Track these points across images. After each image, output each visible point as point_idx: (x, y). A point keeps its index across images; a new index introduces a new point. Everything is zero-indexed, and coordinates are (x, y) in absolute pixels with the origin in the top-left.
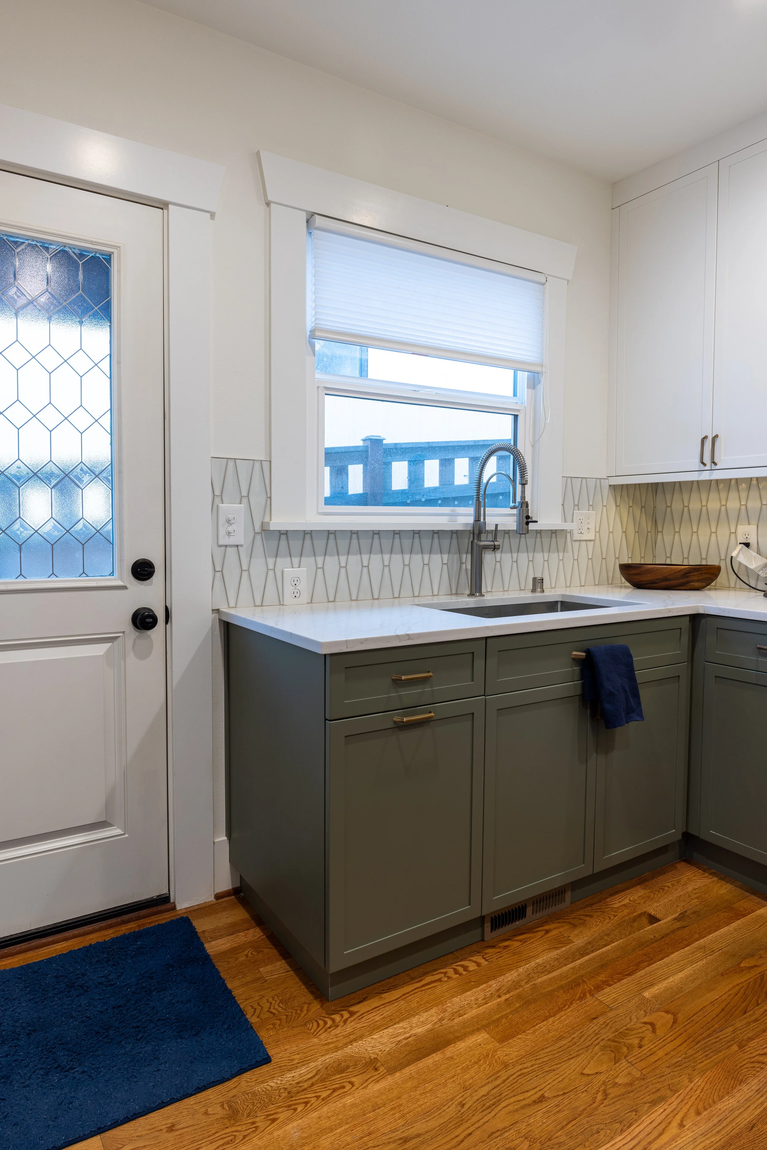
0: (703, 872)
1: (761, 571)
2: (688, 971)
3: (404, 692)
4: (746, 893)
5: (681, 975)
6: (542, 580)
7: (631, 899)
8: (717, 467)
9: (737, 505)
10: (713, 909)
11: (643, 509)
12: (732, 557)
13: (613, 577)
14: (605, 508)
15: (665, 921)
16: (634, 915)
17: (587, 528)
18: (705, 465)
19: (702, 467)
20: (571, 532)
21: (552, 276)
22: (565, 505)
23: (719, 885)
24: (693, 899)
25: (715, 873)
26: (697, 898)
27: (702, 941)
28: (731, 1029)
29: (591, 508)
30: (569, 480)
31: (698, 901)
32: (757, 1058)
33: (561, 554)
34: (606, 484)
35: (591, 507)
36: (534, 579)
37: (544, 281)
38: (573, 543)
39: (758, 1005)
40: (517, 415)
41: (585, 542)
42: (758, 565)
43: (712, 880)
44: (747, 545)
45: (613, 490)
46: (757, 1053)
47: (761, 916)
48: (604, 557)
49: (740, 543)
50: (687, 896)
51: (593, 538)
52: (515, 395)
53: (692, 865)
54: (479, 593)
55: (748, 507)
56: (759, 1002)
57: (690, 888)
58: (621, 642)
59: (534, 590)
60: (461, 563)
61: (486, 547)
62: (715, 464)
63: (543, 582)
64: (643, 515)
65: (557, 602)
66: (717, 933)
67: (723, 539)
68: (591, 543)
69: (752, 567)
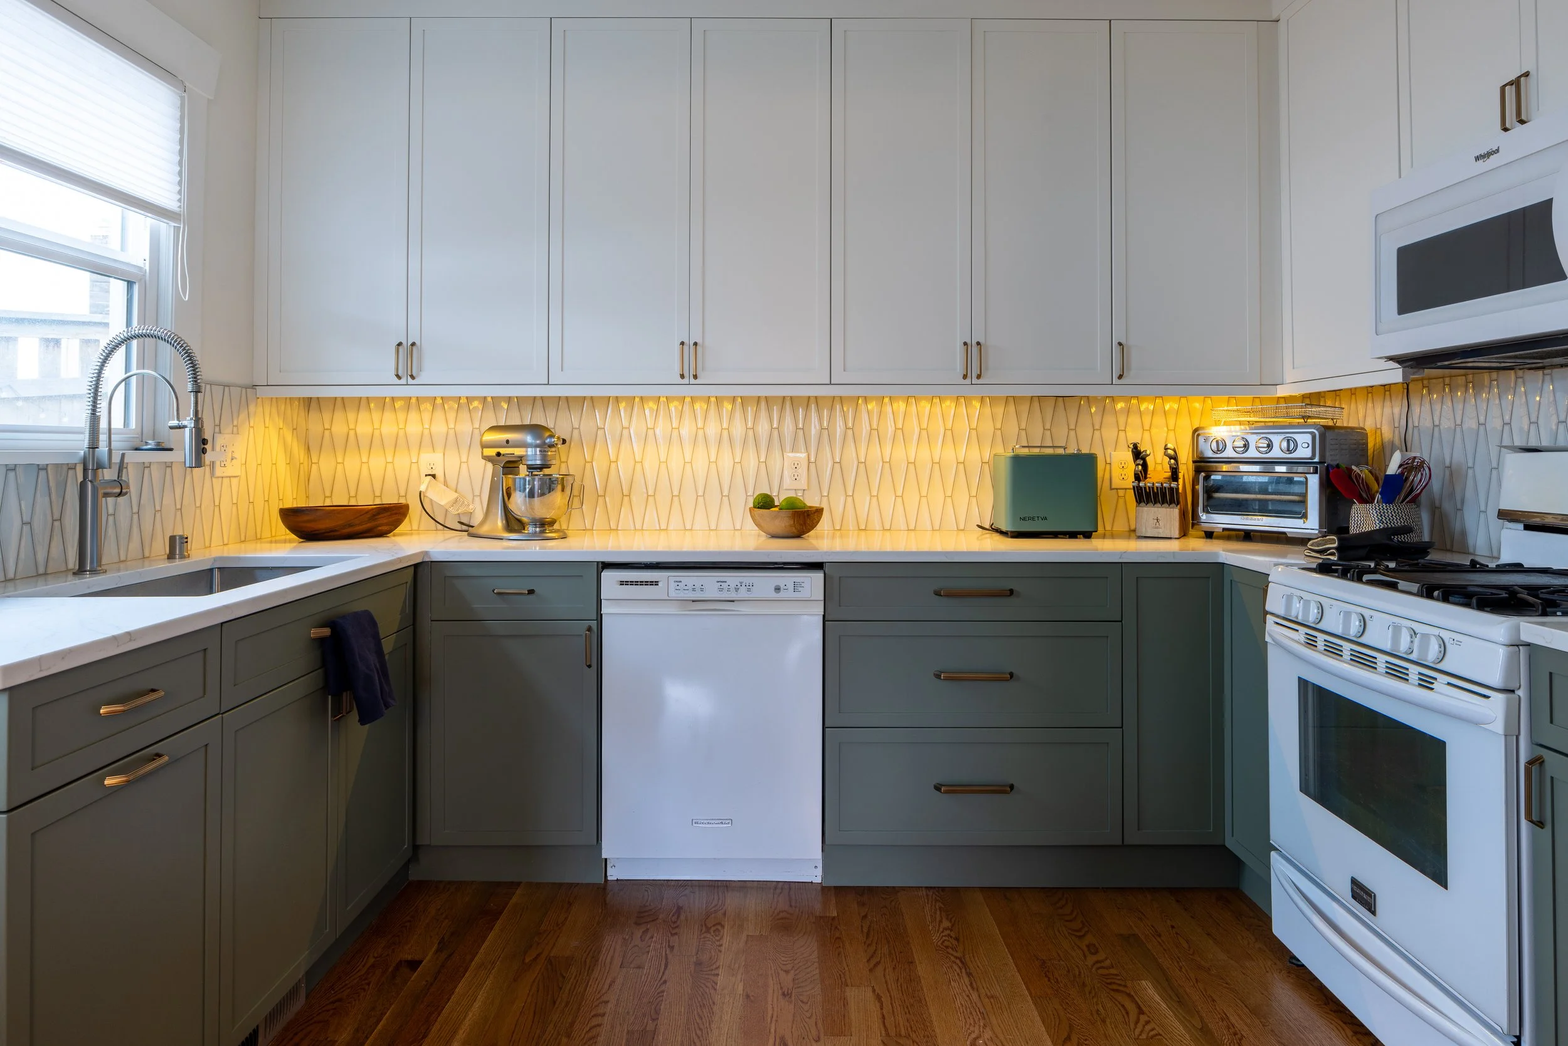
0: (436, 888)
1: (452, 508)
2: (481, 997)
4: (490, 889)
5: (477, 1005)
6: (185, 539)
7: (376, 955)
8: (416, 382)
9: (418, 428)
10: (468, 921)
11: (295, 432)
12: (420, 492)
14: (251, 428)
15: (428, 958)
16: (390, 970)
17: (231, 458)
18: (399, 378)
19: (395, 381)
20: (211, 465)
24: (443, 922)
25: (449, 883)
26: (446, 918)
27: (476, 959)
28: (552, 1026)
31: (449, 921)
32: (586, 1036)
33: (198, 497)
34: (251, 393)
35: (237, 427)
36: (172, 539)
37: (182, 90)
38: (215, 481)
39: (561, 988)
40: (131, 281)
41: (228, 479)
42: (448, 501)
44: (434, 476)
45: (261, 405)
46: (584, 1031)
48: (251, 500)
49: (426, 475)
50: (434, 921)
51: (239, 474)
55: (432, 432)
56: (561, 986)
58: (358, 607)
59: (171, 556)
60: (54, 521)
62: (413, 378)
63: (187, 542)
64: (295, 440)
65: (213, 568)
66: (486, 943)
67: (402, 470)
68: (234, 481)
69: (443, 503)
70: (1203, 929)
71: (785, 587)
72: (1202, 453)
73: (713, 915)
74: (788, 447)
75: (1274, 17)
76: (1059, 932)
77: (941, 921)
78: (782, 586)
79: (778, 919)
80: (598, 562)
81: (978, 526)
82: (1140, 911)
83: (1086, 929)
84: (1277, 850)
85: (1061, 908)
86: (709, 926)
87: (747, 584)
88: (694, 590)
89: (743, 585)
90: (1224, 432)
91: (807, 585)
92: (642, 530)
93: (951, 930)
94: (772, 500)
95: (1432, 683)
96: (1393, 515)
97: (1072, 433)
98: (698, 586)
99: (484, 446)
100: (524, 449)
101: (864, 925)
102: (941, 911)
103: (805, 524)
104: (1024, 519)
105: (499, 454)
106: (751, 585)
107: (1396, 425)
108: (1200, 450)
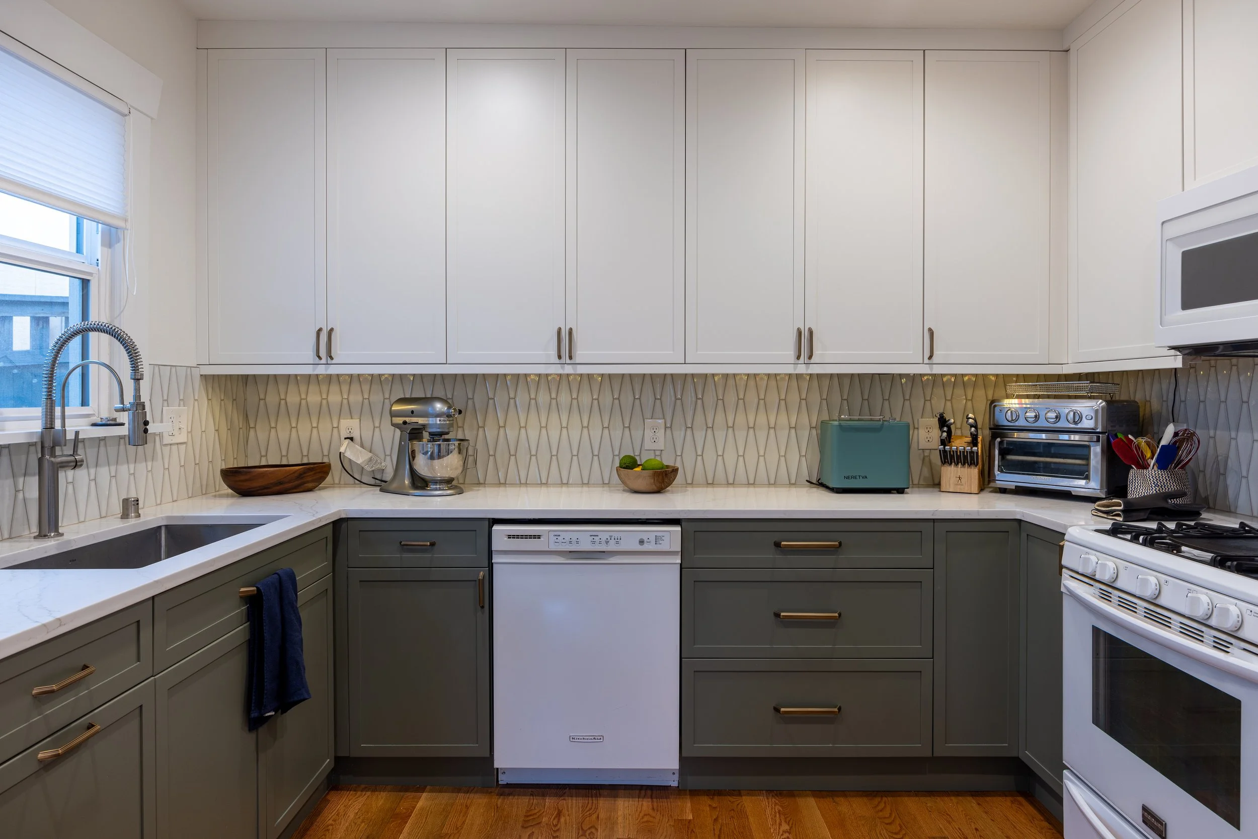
0: (355, 792)
1: (367, 466)
3: (51, 709)
4: (400, 793)
6: (138, 501)
8: (333, 362)
9: (339, 398)
10: (381, 825)
11: (235, 402)
12: (340, 453)
13: (207, 485)
14: (196, 403)
17: (178, 428)
18: (320, 358)
19: (317, 361)
20: (161, 435)
21: (136, 109)
22: (153, 401)
23: (374, 797)
24: (360, 825)
25: (366, 787)
26: (363, 822)
29: (182, 403)
30: (157, 368)
31: (365, 825)
33: (149, 464)
34: (197, 373)
35: (183, 401)
36: (126, 502)
37: (127, 112)
38: (163, 448)
40: (88, 281)
41: (176, 446)
42: (364, 460)
43: (366, 796)
44: (352, 439)
45: (204, 382)
47: (422, 809)
48: (197, 462)
49: (345, 438)
50: (353, 824)
51: (186, 441)
52: (79, 250)
53: (341, 790)
54: (55, 532)
55: (350, 401)
57: (352, 816)
58: (283, 566)
59: (125, 516)
60: (17, 491)
61: (64, 465)
62: (332, 358)
63: (138, 504)
64: (235, 411)
65: (160, 527)
67: (325, 434)
68: (183, 447)
69: (359, 462)
70: (1002, 832)
71: (648, 541)
72: (997, 421)
73: (588, 818)
74: (648, 414)
75: (1065, 48)
76: (881, 834)
77: (780, 824)
78: (646, 540)
79: (643, 822)
80: (489, 519)
81: (807, 481)
82: (948, 814)
83: (904, 832)
84: (1068, 769)
85: (881, 811)
86: (585, 829)
87: (616, 539)
88: (570, 542)
89: (613, 538)
90: (1015, 404)
91: (667, 538)
92: (526, 484)
93: (790, 833)
94: (636, 461)
95: (1229, 647)
96: (1167, 480)
97: (886, 403)
98: (574, 539)
99: (393, 414)
100: (426, 419)
101: (715, 827)
102: (779, 813)
103: (663, 482)
104: (848, 478)
105: (405, 423)
106: (619, 538)
107: (1165, 399)
108: (996, 418)
